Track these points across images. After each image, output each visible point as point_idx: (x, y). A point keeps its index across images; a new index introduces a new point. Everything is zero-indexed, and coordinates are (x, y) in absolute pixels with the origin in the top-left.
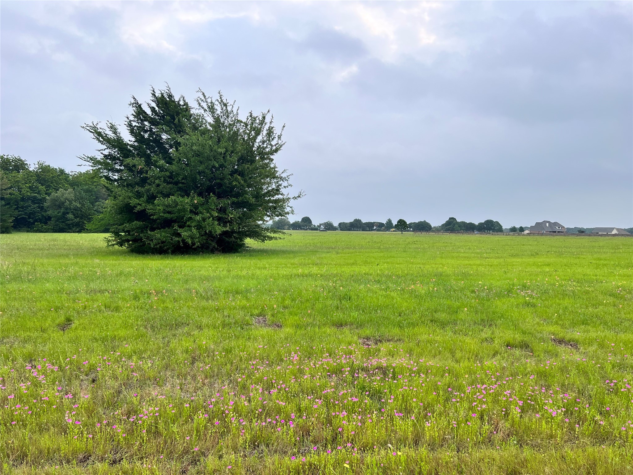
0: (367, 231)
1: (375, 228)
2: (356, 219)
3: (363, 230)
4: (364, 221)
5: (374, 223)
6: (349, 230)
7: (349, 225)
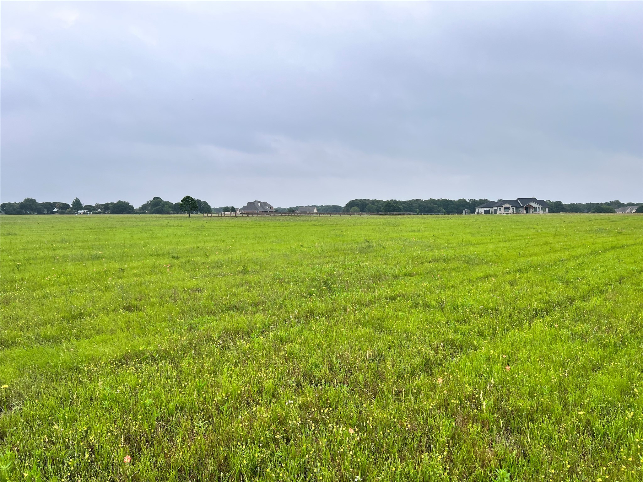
0: (44, 214)
1: (55, 210)
2: (28, 199)
3: (39, 213)
4: (40, 201)
5: (55, 203)
6: (19, 213)
7: (18, 207)
